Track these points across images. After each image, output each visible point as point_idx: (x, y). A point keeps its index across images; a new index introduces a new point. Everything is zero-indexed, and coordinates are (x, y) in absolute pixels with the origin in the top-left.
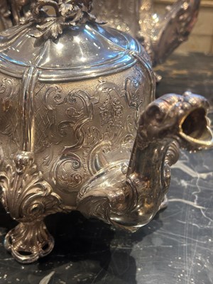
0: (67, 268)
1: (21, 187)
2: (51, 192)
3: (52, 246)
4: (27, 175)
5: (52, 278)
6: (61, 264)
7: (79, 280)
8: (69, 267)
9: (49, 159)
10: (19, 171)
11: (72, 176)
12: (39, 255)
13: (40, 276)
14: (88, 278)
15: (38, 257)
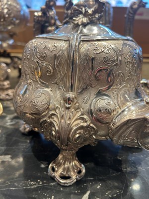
0: (98, 187)
1: (70, 118)
2: (90, 123)
3: (84, 171)
4: (73, 110)
5: (89, 195)
6: (92, 185)
7: (110, 196)
8: (99, 186)
9: (88, 98)
10: (67, 106)
11: (106, 110)
12: (77, 179)
13: (79, 195)
14: (116, 193)
15: (75, 180)
